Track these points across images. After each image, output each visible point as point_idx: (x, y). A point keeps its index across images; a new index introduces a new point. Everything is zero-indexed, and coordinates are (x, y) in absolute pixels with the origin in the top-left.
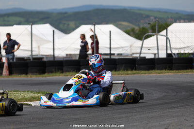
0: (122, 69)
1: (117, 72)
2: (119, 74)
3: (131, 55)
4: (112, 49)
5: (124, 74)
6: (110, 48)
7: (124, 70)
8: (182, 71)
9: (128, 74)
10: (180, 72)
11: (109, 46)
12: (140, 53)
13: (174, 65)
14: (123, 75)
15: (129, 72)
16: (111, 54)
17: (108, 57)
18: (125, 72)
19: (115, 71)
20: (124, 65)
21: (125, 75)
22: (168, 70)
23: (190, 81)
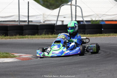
0: (44, 33)
1: (41, 36)
2: (42, 38)
3: (44, 22)
4: (29, 17)
5: (46, 37)
6: (28, 16)
7: (45, 34)
8: (95, 35)
9: (50, 38)
10: (94, 36)
11: (27, 15)
12: (57, 20)
13: (86, 30)
14: (46, 39)
15: (50, 36)
16: (29, 21)
17: (27, 23)
18: (47, 36)
19: (38, 35)
20: (45, 30)
21: (47, 39)
22: (82, 34)
23: (108, 43)
